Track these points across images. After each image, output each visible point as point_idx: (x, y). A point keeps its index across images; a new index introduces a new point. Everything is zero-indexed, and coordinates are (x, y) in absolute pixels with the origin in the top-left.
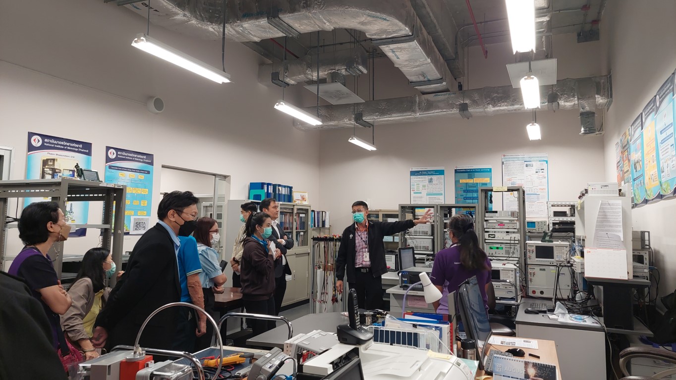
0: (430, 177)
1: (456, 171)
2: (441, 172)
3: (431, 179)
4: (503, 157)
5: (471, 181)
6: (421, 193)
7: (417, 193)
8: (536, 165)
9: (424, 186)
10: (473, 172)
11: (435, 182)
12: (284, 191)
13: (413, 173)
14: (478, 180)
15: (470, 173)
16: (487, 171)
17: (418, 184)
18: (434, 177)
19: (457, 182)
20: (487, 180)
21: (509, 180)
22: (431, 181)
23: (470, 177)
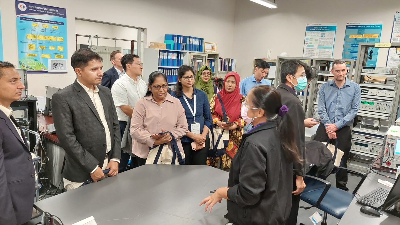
0: (322, 32)
1: (348, 27)
2: (333, 28)
3: (324, 34)
4: (396, 14)
5: (360, 36)
6: (313, 46)
7: (309, 46)
9: (316, 40)
10: (363, 28)
11: (326, 36)
12: (194, 42)
13: (309, 29)
14: (367, 35)
15: (360, 29)
16: (378, 28)
17: (311, 39)
18: (327, 32)
19: (346, 37)
20: (375, 36)
21: (398, 36)
22: (323, 36)
23: (360, 33)
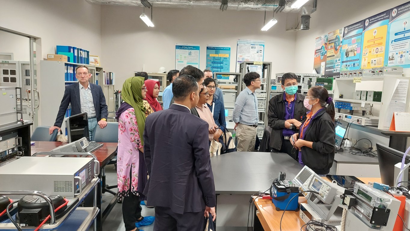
0: (190, 51)
1: (208, 48)
2: (197, 48)
3: (190, 52)
4: (238, 41)
5: (216, 56)
6: (183, 62)
7: (180, 62)
8: (258, 48)
9: (185, 57)
10: (218, 49)
11: (193, 54)
12: (84, 55)
13: (178, 47)
14: (221, 55)
15: (217, 50)
16: (228, 50)
17: (181, 56)
18: (193, 51)
19: (208, 56)
20: (227, 56)
21: (241, 56)
22: (190, 54)
23: (216, 53)
